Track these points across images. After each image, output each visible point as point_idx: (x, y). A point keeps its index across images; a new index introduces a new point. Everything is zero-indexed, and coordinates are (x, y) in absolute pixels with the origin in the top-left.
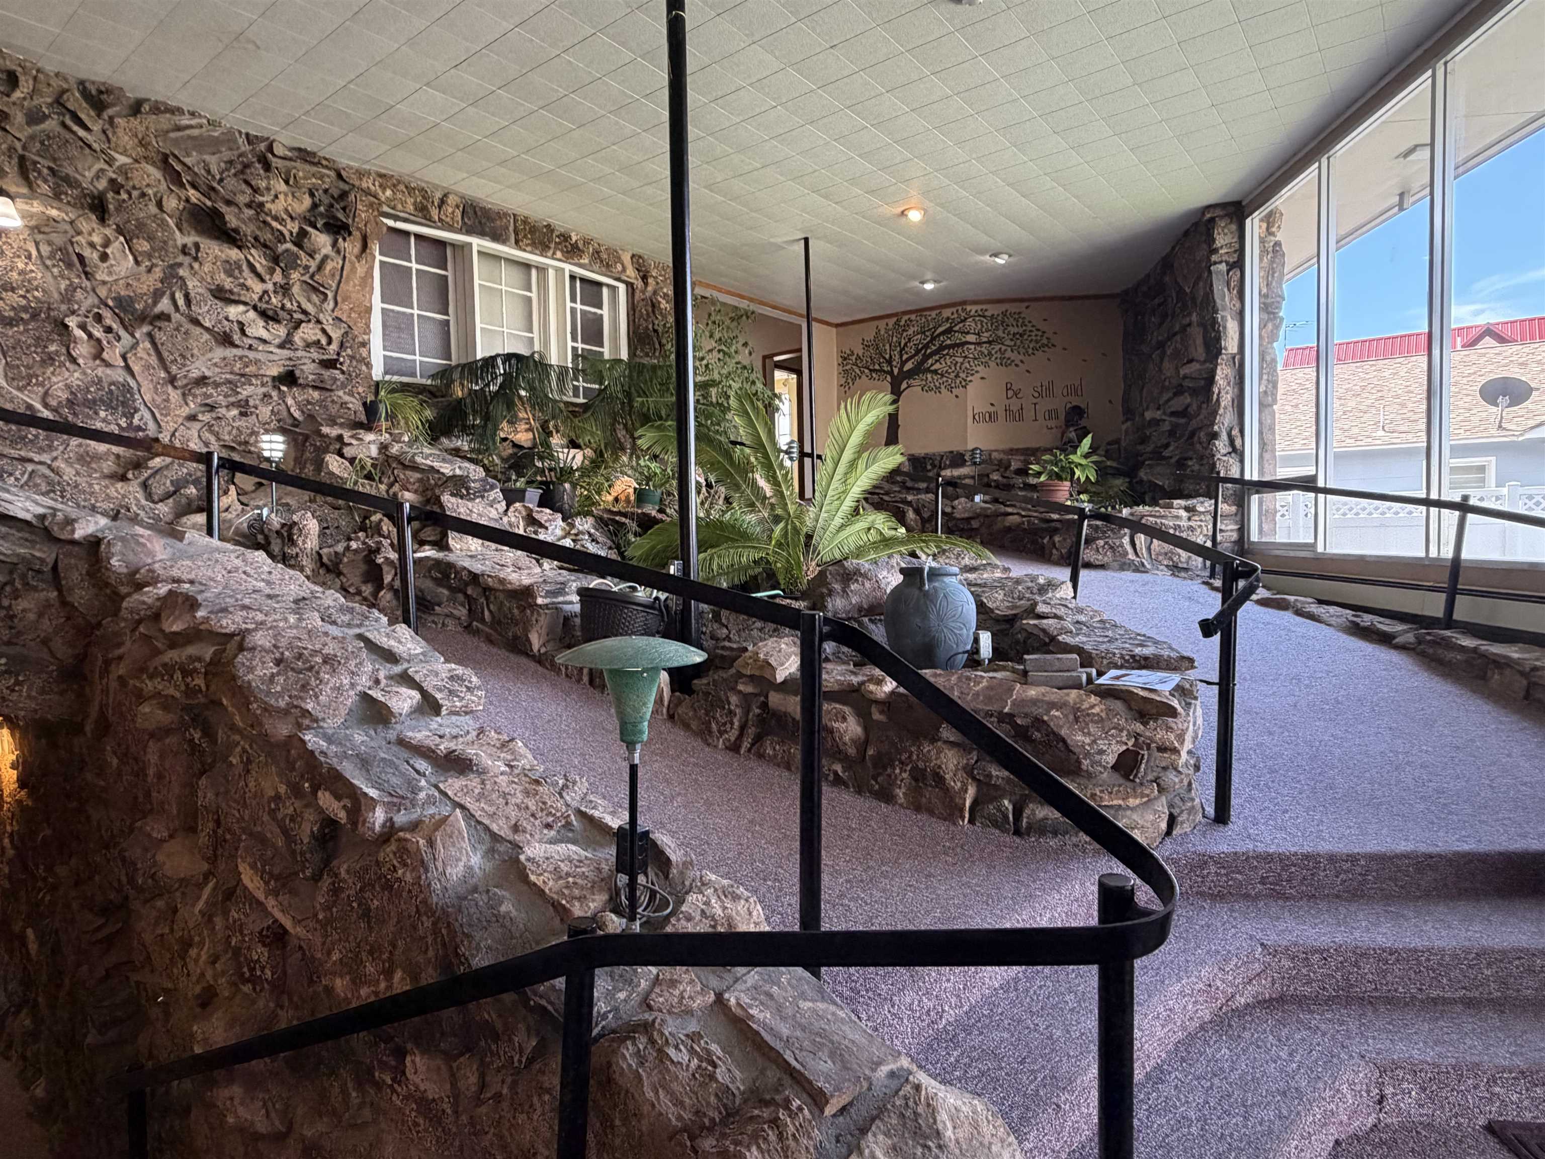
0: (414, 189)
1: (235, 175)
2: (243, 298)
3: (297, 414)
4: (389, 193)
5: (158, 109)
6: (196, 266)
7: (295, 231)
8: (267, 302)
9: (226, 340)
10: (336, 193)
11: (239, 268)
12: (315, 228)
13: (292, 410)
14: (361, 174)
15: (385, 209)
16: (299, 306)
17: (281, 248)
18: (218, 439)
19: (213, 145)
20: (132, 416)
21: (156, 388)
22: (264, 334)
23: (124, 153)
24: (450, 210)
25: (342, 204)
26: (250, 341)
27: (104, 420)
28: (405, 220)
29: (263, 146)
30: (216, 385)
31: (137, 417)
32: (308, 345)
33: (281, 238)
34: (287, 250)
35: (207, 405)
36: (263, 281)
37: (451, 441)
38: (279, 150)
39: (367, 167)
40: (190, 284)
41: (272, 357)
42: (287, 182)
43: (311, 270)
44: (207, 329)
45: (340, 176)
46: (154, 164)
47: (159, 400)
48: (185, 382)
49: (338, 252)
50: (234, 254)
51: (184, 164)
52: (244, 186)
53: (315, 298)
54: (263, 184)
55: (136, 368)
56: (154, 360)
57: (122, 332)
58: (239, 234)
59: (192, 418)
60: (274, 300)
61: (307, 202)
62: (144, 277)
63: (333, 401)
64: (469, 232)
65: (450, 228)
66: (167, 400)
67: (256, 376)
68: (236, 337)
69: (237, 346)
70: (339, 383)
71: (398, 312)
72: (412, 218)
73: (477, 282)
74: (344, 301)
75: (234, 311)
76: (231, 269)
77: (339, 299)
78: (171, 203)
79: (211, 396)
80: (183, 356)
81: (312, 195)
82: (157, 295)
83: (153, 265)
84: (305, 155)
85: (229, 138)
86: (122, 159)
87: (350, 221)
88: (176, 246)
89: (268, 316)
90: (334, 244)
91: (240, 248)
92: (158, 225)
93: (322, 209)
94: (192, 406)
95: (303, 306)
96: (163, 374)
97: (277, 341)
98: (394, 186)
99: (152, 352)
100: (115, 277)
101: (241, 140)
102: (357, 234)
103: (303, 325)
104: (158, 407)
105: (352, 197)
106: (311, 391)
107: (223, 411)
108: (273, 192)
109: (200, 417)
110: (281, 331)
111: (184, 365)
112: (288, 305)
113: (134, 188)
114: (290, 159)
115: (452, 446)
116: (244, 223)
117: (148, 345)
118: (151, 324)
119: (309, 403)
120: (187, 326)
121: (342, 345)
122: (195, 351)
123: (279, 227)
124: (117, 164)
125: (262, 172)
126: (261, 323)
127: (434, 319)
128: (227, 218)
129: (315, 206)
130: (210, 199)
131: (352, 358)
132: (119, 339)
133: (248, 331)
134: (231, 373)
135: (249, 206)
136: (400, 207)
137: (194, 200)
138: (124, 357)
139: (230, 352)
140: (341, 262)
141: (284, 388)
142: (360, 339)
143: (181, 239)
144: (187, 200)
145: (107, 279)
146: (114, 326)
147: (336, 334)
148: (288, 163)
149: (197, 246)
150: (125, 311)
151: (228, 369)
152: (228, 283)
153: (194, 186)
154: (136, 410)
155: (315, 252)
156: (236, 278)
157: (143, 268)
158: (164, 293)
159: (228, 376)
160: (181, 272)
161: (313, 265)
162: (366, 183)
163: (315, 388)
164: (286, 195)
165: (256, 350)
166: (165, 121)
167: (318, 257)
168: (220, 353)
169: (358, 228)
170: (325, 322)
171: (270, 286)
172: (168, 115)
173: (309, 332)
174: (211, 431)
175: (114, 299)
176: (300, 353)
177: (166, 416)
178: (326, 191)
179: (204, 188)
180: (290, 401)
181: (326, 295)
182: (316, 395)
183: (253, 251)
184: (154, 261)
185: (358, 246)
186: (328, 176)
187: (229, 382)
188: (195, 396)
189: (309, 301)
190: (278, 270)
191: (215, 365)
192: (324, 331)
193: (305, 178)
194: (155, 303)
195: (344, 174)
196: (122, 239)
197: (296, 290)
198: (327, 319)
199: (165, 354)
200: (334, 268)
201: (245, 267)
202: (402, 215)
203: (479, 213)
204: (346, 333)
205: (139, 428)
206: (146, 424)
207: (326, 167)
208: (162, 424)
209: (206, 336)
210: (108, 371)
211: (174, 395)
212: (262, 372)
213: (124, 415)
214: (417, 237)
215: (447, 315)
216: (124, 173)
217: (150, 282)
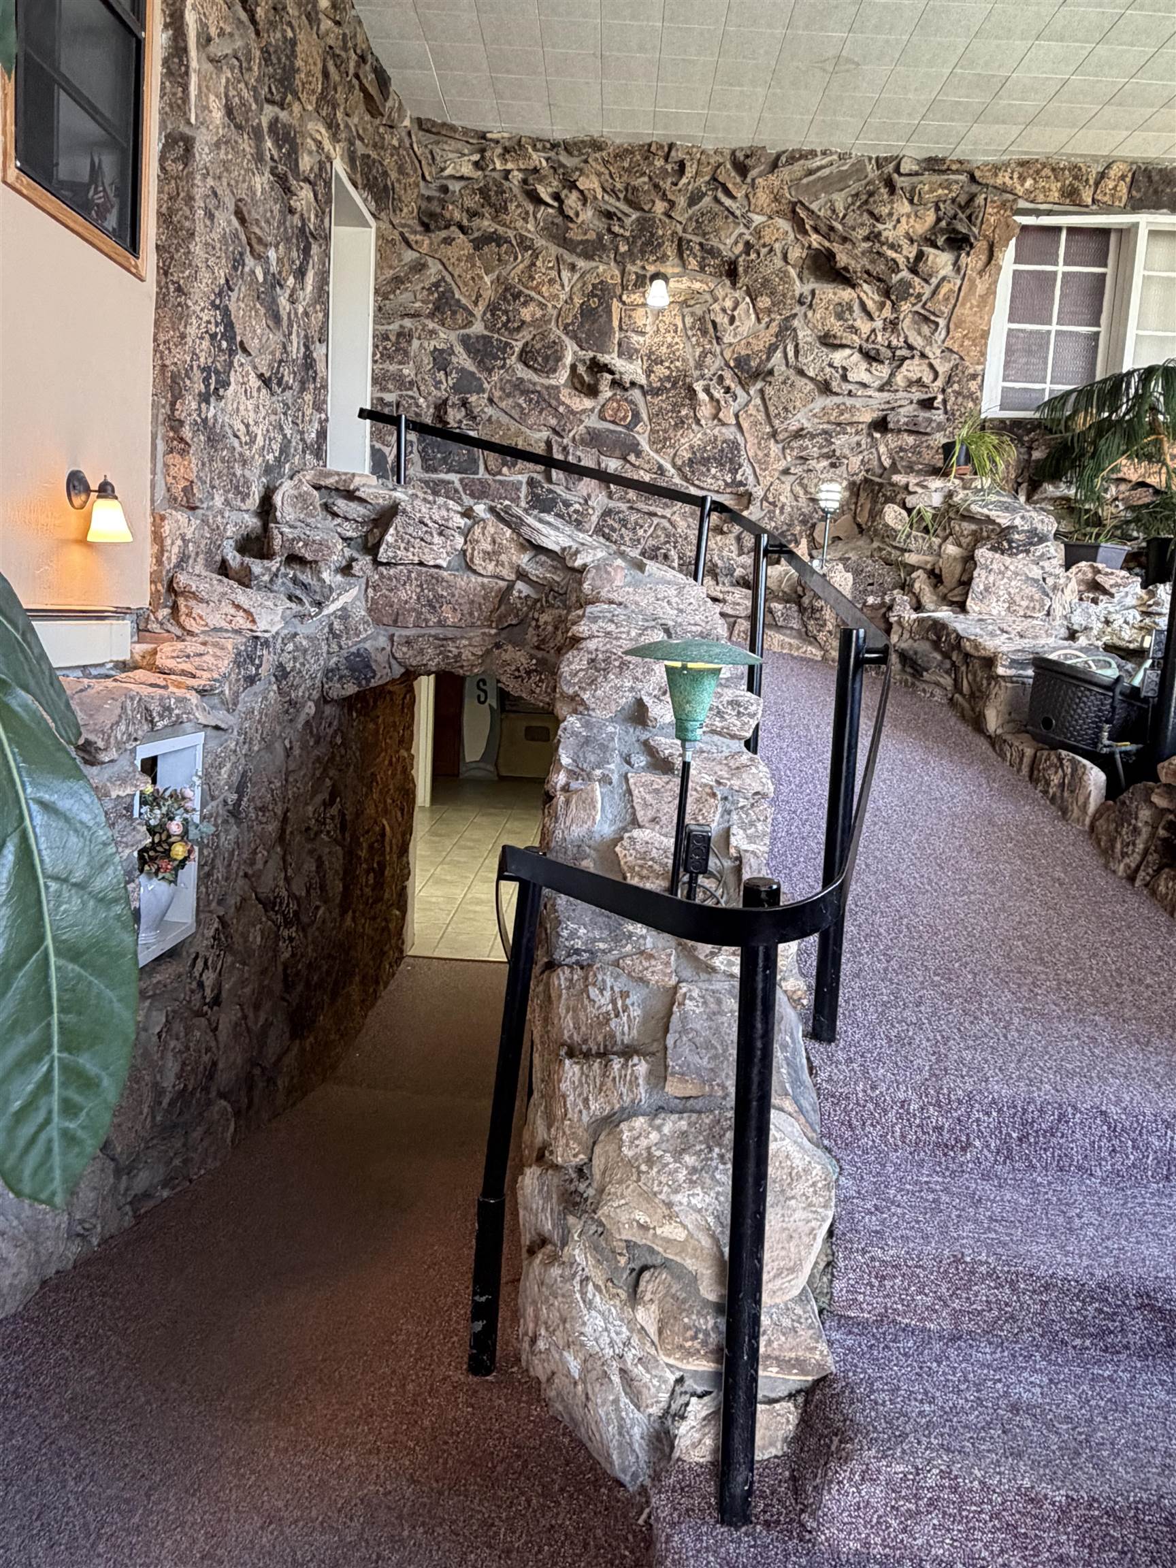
0: (1063, 169)
1: (859, 207)
2: (844, 342)
3: (887, 463)
4: (1029, 183)
5: (793, 158)
6: (810, 314)
7: (912, 256)
8: (873, 342)
9: (825, 388)
10: (962, 200)
11: (850, 309)
12: (937, 247)
13: (883, 458)
14: (996, 169)
15: (1022, 204)
16: (905, 342)
17: (895, 278)
18: (806, 492)
19: (840, 181)
20: (737, 471)
21: (759, 443)
22: (865, 377)
23: (761, 213)
24: (1111, 185)
25: (968, 212)
26: (850, 387)
27: (714, 477)
28: (1049, 213)
29: (891, 166)
30: (813, 436)
31: (740, 472)
32: (911, 383)
33: (894, 267)
34: (901, 280)
35: (801, 458)
36: (872, 319)
37: (1057, 487)
38: (905, 168)
39: (1005, 158)
40: (801, 334)
41: (871, 401)
42: (911, 201)
43: (924, 299)
44: (811, 379)
45: (973, 178)
46: (784, 217)
47: (760, 454)
48: (786, 435)
49: (958, 271)
50: (847, 294)
51: (808, 209)
52: (866, 216)
53: (926, 330)
54: (885, 210)
55: (745, 425)
56: (761, 417)
57: (739, 391)
58: (848, 271)
59: (786, 472)
60: (879, 338)
61: (931, 217)
62: (762, 334)
63: (928, 447)
64: (1136, 205)
65: (1108, 209)
66: (767, 455)
67: (851, 424)
68: (835, 385)
69: (837, 394)
70: (934, 425)
71: (1031, 332)
72: (1056, 207)
73: (1139, 273)
74: (957, 327)
75: (839, 357)
76: (842, 311)
77: (952, 326)
78: (796, 253)
79: (806, 448)
80: (786, 409)
81: (938, 209)
82: (771, 349)
83: (772, 320)
84: (933, 165)
85: (858, 169)
86: (758, 219)
87: (976, 230)
88: (793, 297)
89: (871, 357)
90: (956, 263)
91: (853, 286)
92: (781, 279)
93: (943, 224)
94: (789, 459)
95: (910, 340)
96: (768, 429)
97: (877, 384)
98: (1038, 172)
99: (761, 408)
100: (739, 338)
101: (870, 168)
102: (981, 245)
103: (907, 362)
104: (759, 462)
105: (980, 200)
106: (905, 435)
107: (813, 463)
108: (895, 218)
109: (792, 471)
110: (883, 371)
111: (785, 418)
112: (895, 343)
113: (764, 246)
114: (917, 174)
115: (1058, 494)
116: (855, 257)
117: (758, 401)
118: (764, 380)
119: (901, 449)
120: (794, 377)
121: (949, 381)
122: (798, 404)
123: (894, 255)
124: (754, 225)
125: (886, 197)
126: (864, 365)
127: (1077, 333)
128: (838, 258)
129: (939, 220)
130: (829, 240)
131: (958, 394)
132: (735, 398)
133: (850, 376)
134: (828, 423)
135: (867, 239)
136: (1041, 198)
137: (815, 245)
138: (737, 416)
139: (830, 401)
140: (959, 282)
141: (877, 435)
142: (971, 371)
143: (799, 288)
144: (810, 247)
145: (733, 341)
146: (733, 386)
147: (943, 368)
148: (915, 179)
149: (813, 293)
150: (742, 371)
151: (825, 419)
152: (836, 326)
153: (816, 230)
154: (740, 466)
155: (931, 276)
156: (846, 320)
157: (763, 325)
158: (777, 348)
159: (825, 426)
160: (796, 323)
161: (927, 291)
162: (1003, 179)
163: (910, 432)
164: (908, 216)
165: (855, 396)
166: (798, 167)
167: (934, 281)
168: (822, 402)
169: (985, 236)
170: (930, 355)
171: (879, 324)
172: (802, 162)
173: (914, 369)
174: (801, 484)
175: (735, 360)
176: (901, 394)
177: (765, 470)
178: (953, 200)
179: (824, 229)
180: (882, 449)
181: (937, 324)
182: (910, 440)
183: (865, 286)
184: (773, 316)
185: (984, 258)
186: (957, 182)
187: (825, 432)
188: (792, 449)
189: (920, 334)
190: (888, 303)
191: (815, 415)
192: (931, 366)
193: (931, 191)
194: (768, 359)
195: (977, 174)
196: (748, 299)
197: (906, 324)
198: (933, 352)
199: (771, 408)
200: (951, 291)
201: (856, 307)
202: (1043, 207)
203: (1156, 178)
204: (956, 366)
205: (741, 484)
206: (746, 479)
207: (957, 172)
208: (761, 479)
209: (811, 386)
210: (724, 430)
211: (775, 448)
212: (855, 419)
213: (730, 471)
214: (1072, 230)
215: (1099, 326)
216: (758, 233)
217: (767, 337)
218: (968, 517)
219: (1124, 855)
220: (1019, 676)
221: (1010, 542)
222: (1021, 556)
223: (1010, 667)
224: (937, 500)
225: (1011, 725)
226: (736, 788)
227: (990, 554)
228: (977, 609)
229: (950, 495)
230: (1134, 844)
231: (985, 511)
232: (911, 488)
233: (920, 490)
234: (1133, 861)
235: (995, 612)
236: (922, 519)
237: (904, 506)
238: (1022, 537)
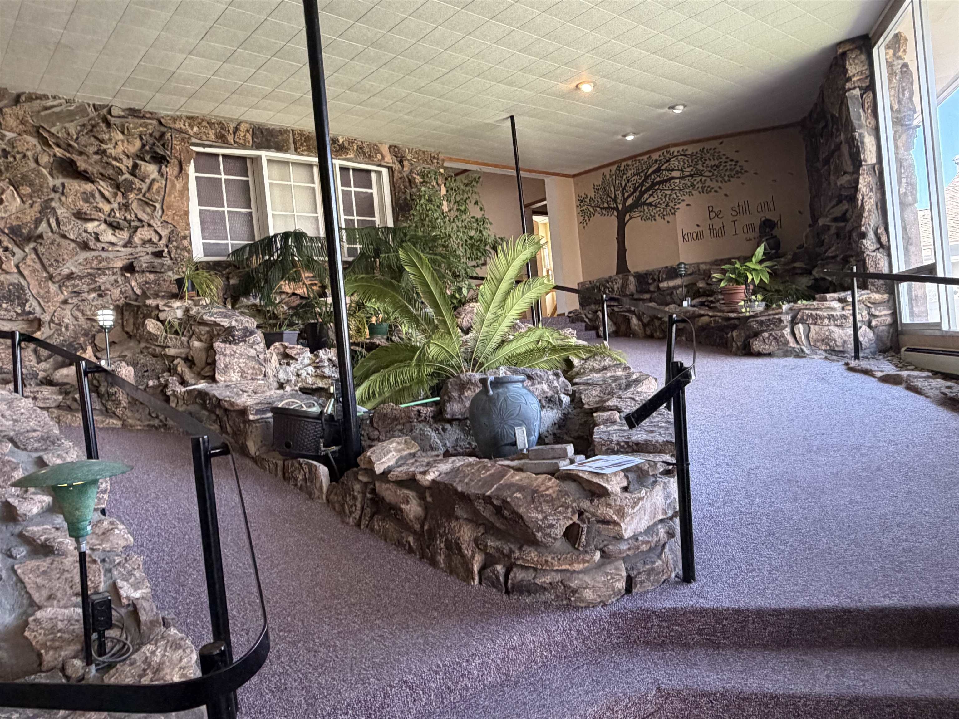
0: (214, 123)
1: (87, 133)
2: (93, 217)
3: (139, 292)
4: (195, 129)
5: (31, 98)
6: (63, 199)
7: (130, 165)
8: (114, 217)
9: (85, 246)
10: (157, 134)
11: (93, 196)
12: (144, 160)
13: (135, 289)
14: (174, 119)
15: (194, 140)
16: (136, 217)
17: (121, 178)
18: (83, 314)
19: (71, 116)
20: (25, 305)
21: (40, 284)
22: (113, 239)
23: (11, 130)
24: (242, 134)
25: (162, 142)
26: (103, 245)
27: (6, 310)
28: (210, 146)
29: (105, 111)
30: (81, 278)
31: (28, 305)
32: (144, 242)
33: (120, 172)
34: (125, 180)
35: (75, 292)
36: (109, 202)
37: (248, 299)
38: (115, 112)
39: (178, 113)
40: (59, 212)
41: (119, 254)
42: (123, 133)
43: (143, 191)
44: (72, 240)
45: (160, 123)
46: (31, 134)
47: (42, 292)
48: (60, 278)
49: (162, 175)
50: (89, 187)
51: (49, 132)
52: (92, 139)
53: (148, 210)
54: (106, 137)
55: (26, 273)
56: (38, 266)
57: (16, 249)
58: (87, 173)
59: (65, 302)
60: (118, 215)
61: (138, 144)
62: (28, 211)
63: (164, 280)
64: (258, 147)
65: (244, 147)
66: (48, 292)
67: (108, 269)
68: (91, 244)
69: (93, 250)
70: (166, 267)
71: (213, 211)
72: (214, 144)
73: (267, 181)
74: (169, 208)
75: (91, 226)
76: (87, 197)
77: (164, 208)
78: (44, 159)
79: (78, 285)
80: (56, 261)
81: (141, 139)
82: (38, 222)
83: (34, 202)
84: (133, 112)
85: (82, 110)
86: (10, 135)
87: (169, 153)
88: (48, 187)
89: (114, 227)
90: (160, 171)
91: (93, 182)
92: (36, 175)
93: (147, 148)
94: (66, 293)
95: (139, 216)
96: (45, 275)
97: (121, 243)
98: (200, 123)
99: (37, 260)
100: (9, 213)
101: (90, 110)
102: (174, 161)
103: (139, 230)
104: (42, 297)
105: (168, 135)
106: (148, 274)
107: (85, 295)
108: (113, 141)
109: (70, 301)
110: (125, 235)
111: (58, 267)
112: (129, 217)
113: (18, 153)
114: (123, 117)
115: (250, 303)
116: (91, 164)
117: (34, 256)
118: (35, 241)
119: (146, 282)
120: (59, 239)
121: (169, 240)
122: (65, 257)
123: (118, 164)
124: (7, 138)
125: (104, 129)
126: (110, 232)
127: (240, 212)
128: (78, 164)
129: (143, 146)
130: (69, 152)
131: (177, 248)
132: (14, 254)
133: (101, 238)
134: (91, 268)
135: (96, 153)
136: (204, 138)
137: (58, 154)
138: (17, 267)
139: (89, 255)
140: (164, 182)
141: (128, 275)
142: (183, 234)
143: (51, 182)
144: (55, 155)
145: (4, 215)
146: (10, 246)
147: (164, 233)
148: (123, 120)
149: (63, 185)
150: (16, 235)
151: (89, 266)
152: (86, 208)
153: (58, 146)
154: (27, 301)
155: (145, 178)
156: (92, 203)
157: (27, 205)
158: (41, 220)
159: (89, 271)
160: (53, 204)
161: (145, 187)
162: (179, 125)
163: (151, 272)
164: (123, 141)
165: (107, 250)
166: (37, 104)
167: (148, 181)
168: (83, 255)
169: (176, 157)
170: (154, 225)
171: (115, 206)
172: (38, 101)
173: (144, 233)
174: (79, 310)
175: (9, 228)
176: (139, 249)
177: (47, 302)
178: (151, 135)
179: (64, 146)
180: (133, 283)
181: (155, 207)
182: (152, 277)
183: (101, 183)
184: (34, 199)
185: (177, 169)
186: (151, 124)
187: (90, 274)
188: (67, 287)
189: (144, 212)
190: (119, 193)
191: (80, 264)
192: (156, 232)
193: (135, 128)
194: (36, 228)
195: (163, 120)
196: (12, 188)
197: (135, 206)
198: (157, 224)
199: (45, 261)
200: (159, 187)
201: (97, 195)
202: (206, 143)
203: (265, 133)
204: (173, 231)
205: (30, 313)
206: (34, 309)
207: (149, 118)
208: (45, 308)
209: (73, 245)
210: (8, 277)
211: (53, 288)
212: (111, 265)
213: (19, 305)
214: (224, 156)
215: (250, 208)
216: (11, 143)
217: (32, 214)
218: (203, 323)
219: (351, 512)
220: (262, 418)
221: (233, 336)
222: (241, 344)
223: (256, 414)
224: (179, 314)
225: (264, 448)
226: (108, 549)
227: (222, 345)
228: (223, 379)
229: (187, 310)
230: (355, 506)
231: (213, 319)
232: (161, 308)
233: (167, 309)
234: (357, 515)
235: (234, 379)
236: (172, 326)
237: (158, 319)
238: (240, 333)
